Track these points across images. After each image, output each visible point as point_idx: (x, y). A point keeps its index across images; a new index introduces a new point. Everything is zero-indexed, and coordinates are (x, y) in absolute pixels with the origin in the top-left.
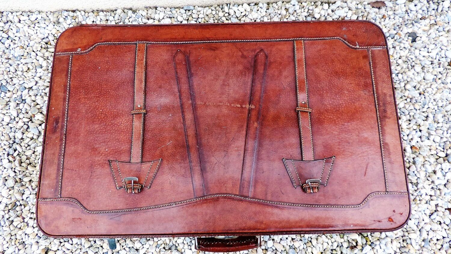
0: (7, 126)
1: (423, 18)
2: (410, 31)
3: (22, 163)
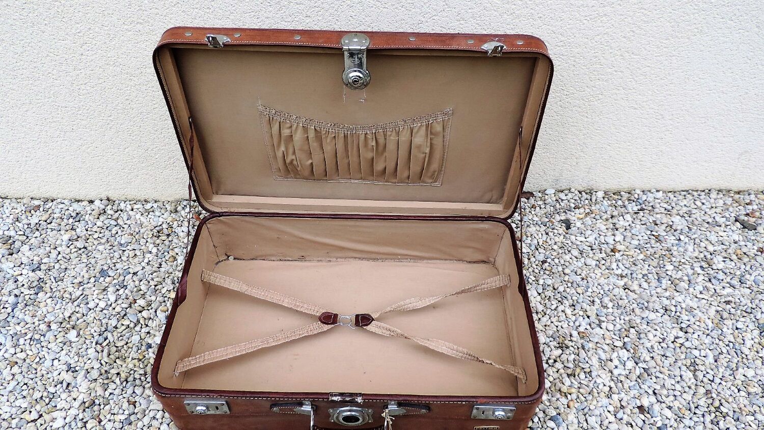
0: (100, 312)
1: (576, 207)
2: (563, 218)
3: (110, 355)
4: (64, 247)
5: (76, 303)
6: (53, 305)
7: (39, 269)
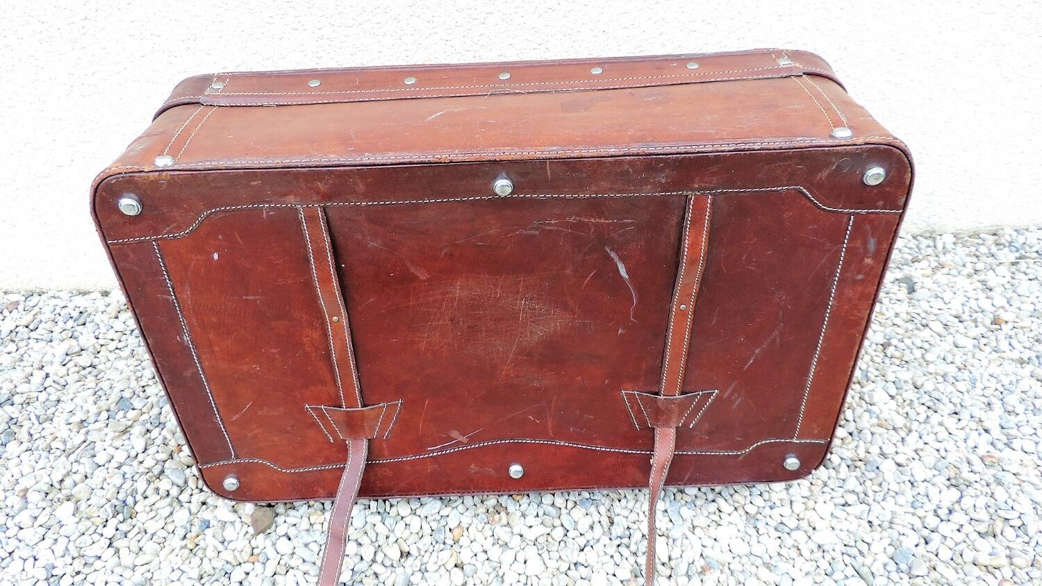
4: (57, 366)
5: (72, 458)
6: (33, 463)
7: (10, 402)
